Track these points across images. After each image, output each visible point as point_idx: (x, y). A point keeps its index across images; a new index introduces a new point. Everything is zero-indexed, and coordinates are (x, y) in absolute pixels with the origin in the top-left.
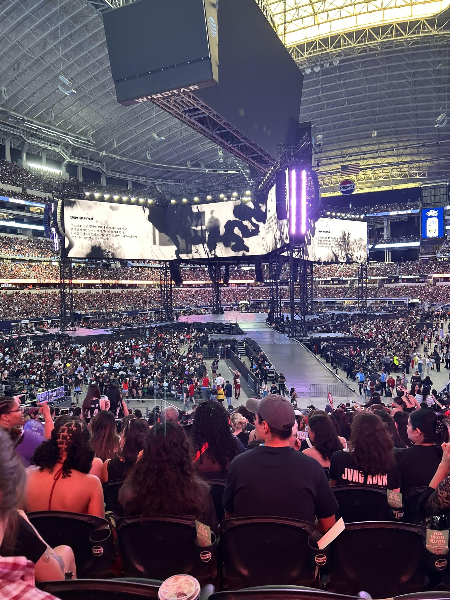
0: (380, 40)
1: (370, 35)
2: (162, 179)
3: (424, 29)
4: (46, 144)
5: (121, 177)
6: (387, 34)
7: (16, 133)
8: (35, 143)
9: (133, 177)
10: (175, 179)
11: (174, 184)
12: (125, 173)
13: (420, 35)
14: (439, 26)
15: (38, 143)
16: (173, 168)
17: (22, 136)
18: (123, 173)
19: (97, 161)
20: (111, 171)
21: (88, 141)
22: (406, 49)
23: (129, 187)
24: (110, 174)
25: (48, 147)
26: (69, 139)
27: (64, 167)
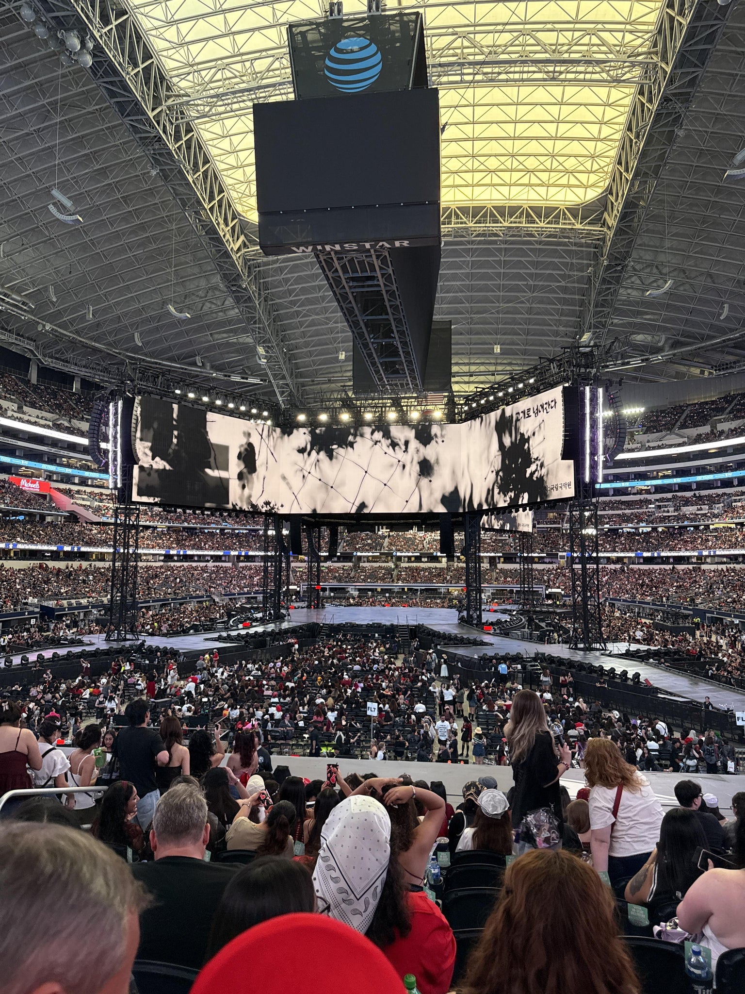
0: (506, 224)
1: (492, 215)
3: (565, 219)
5: (67, 369)
6: (516, 218)
9: (86, 372)
13: (560, 226)
14: (584, 218)
16: (160, 364)
18: (70, 363)
19: (28, 338)
20: (51, 357)
21: (24, 303)
22: (536, 242)
23: (76, 386)
24: (48, 362)
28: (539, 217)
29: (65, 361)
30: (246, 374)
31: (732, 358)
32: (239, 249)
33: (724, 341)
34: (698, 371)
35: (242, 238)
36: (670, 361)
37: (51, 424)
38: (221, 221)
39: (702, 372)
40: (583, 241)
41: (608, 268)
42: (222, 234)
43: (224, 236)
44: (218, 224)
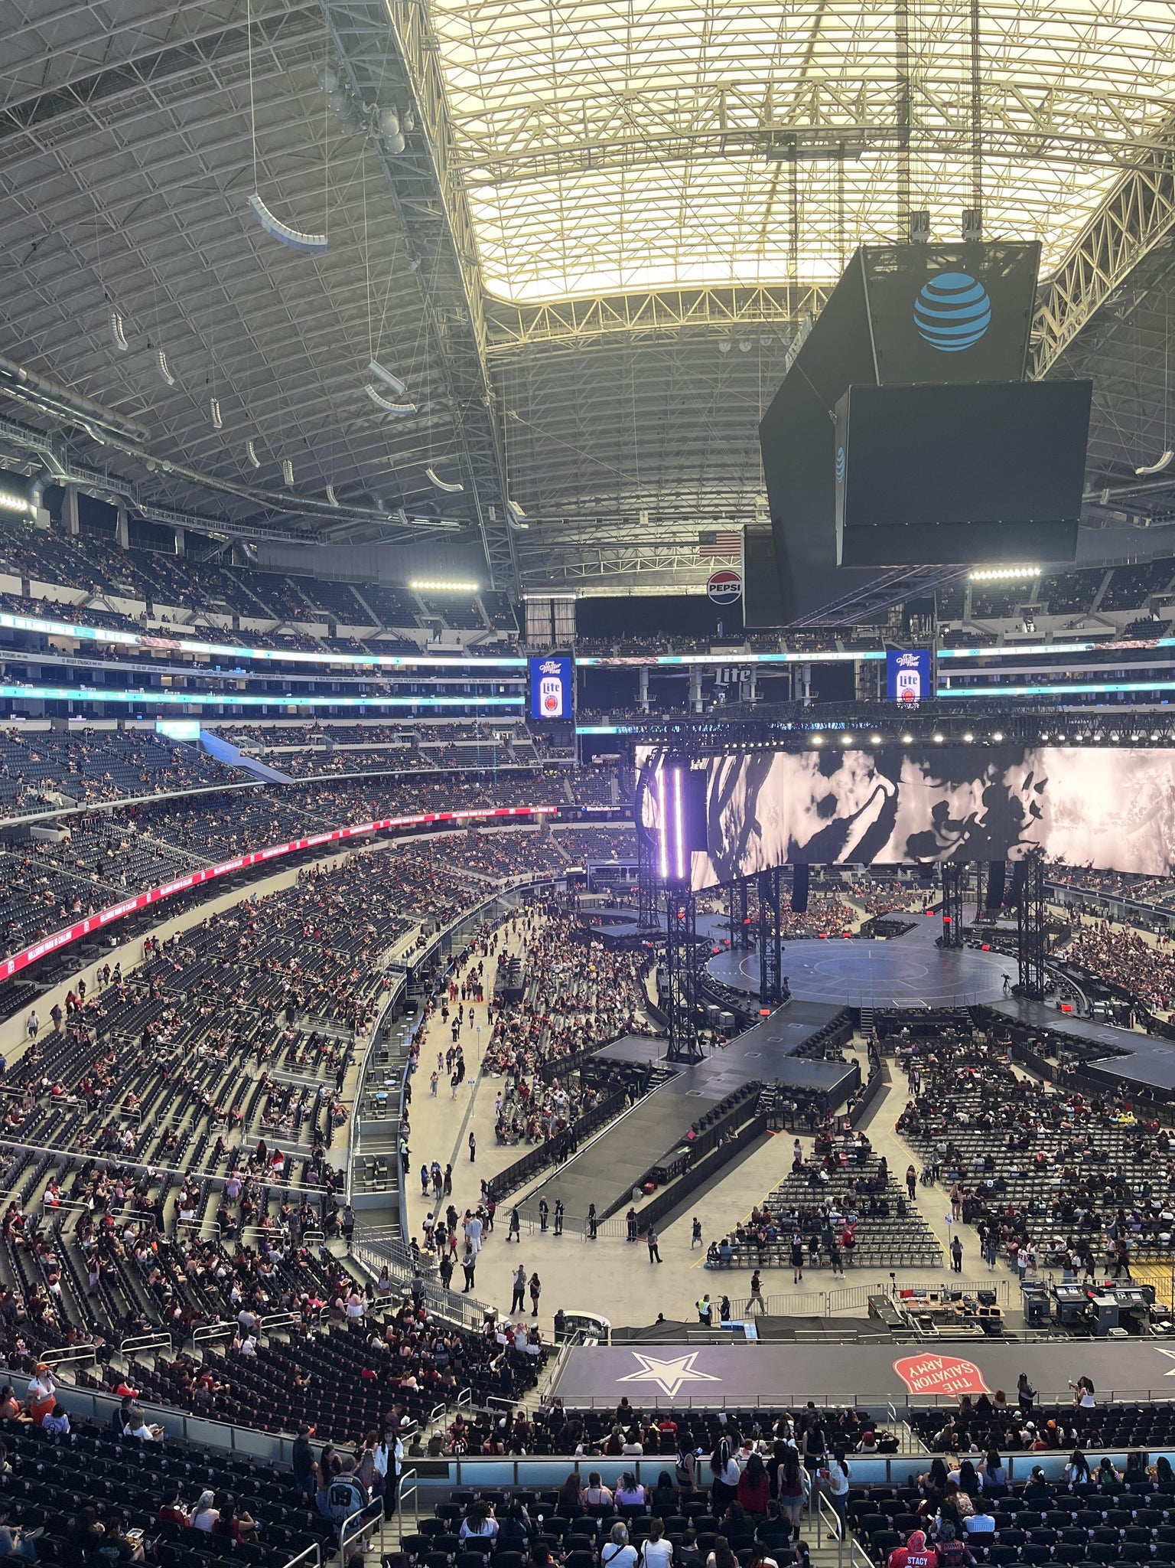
2: (265, 526)
4: (16, 433)
5: (172, 522)
9: (199, 522)
10: (295, 530)
11: (293, 541)
19: (126, 479)
20: (150, 505)
23: (178, 543)
24: (148, 513)
25: (20, 440)
26: (91, 424)
27: (37, 494)
29: (169, 508)
34: (1123, 517)
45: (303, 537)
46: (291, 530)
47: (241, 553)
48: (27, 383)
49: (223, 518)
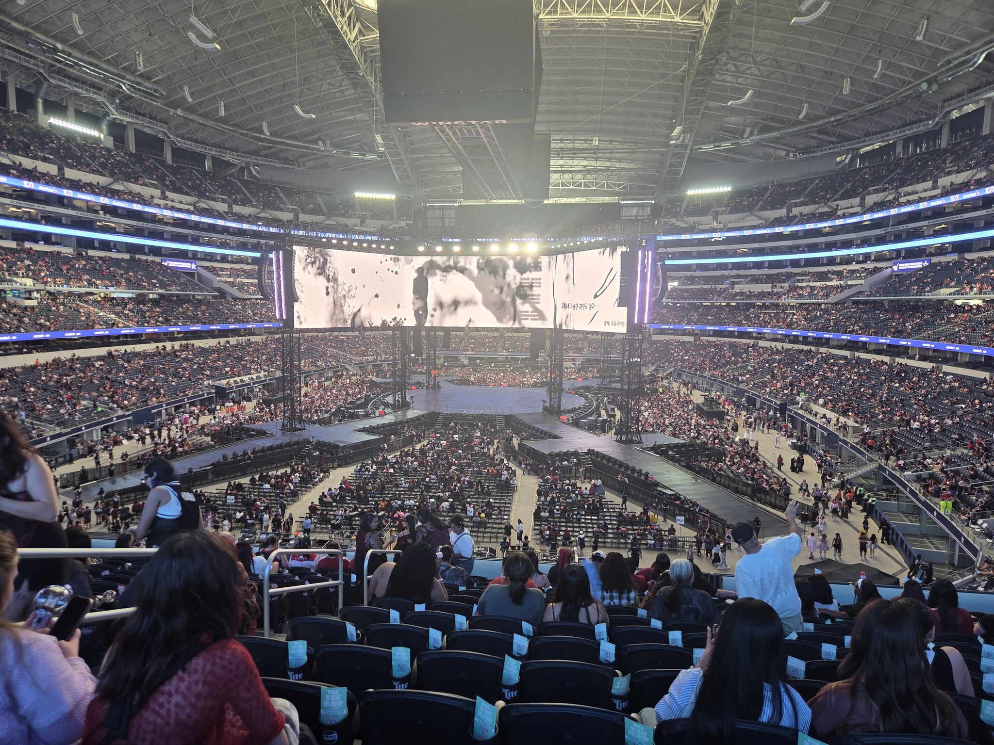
0: (609, 16)
1: (597, 6)
2: (261, 156)
4: (79, 88)
5: (199, 150)
6: (619, 10)
7: (31, 66)
8: (63, 84)
9: (216, 151)
10: (282, 159)
11: (280, 165)
12: (204, 144)
13: (660, 19)
15: (67, 86)
17: (42, 71)
18: (201, 143)
19: (161, 121)
20: (183, 138)
21: (156, 91)
22: (639, 32)
23: (208, 164)
24: (180, 143)
25: (84, 93)
26: (124, 84)
27: (104, 127)
28: (641, 8)
29: (196, 141)
30: (364, 150)
31: (814, 142)
32: (356, 38)
33: (808, 128)
34: (783, 153)
35: (358, 26)
36: (759, 144)
37: (192, 208)
38: (338, 13)
39: (787, 155)
40: (681, 33)
41: (702, 61)
42: (339, 27)
43: (342, 28)
44: (336, 17)
45: (285, 163)
46: (279, 159)
47: (250, 171)
48: (63, 52)
49: (235, 150)
